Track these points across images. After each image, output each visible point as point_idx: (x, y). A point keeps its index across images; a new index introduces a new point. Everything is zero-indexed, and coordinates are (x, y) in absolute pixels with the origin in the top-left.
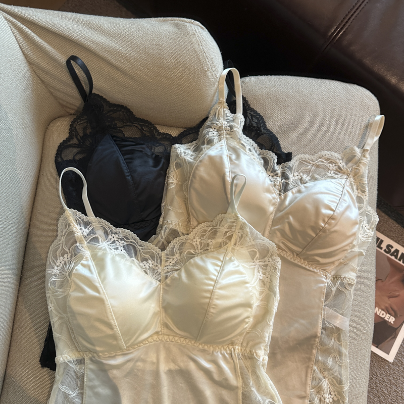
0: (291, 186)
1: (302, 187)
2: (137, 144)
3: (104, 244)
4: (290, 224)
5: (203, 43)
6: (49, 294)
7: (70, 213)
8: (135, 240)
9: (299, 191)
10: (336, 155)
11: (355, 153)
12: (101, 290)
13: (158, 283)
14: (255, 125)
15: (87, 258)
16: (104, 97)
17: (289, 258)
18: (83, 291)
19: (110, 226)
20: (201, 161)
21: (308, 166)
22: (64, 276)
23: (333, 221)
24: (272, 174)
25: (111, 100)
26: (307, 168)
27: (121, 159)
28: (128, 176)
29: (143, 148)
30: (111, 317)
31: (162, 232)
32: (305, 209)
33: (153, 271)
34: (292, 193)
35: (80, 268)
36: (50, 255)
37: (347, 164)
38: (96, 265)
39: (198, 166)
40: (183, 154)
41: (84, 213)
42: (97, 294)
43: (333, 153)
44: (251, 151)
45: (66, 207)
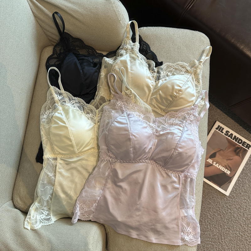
0: (161, 77)
1: (167, 78)
2: (85, 57)
3: (68, 105)
4: (160, 94)
5: (118, 7)
6: (41, 127)
7: (52, 88)
8: (83, 103)
9: (166, 80)
10: (186, 64)
11: (195, 63)
12: (66, 123)
13: (94, 124)
14: (145, 49)
15: (60, 110)
16: (70, 34)
17: (159, 112)
18: (58, 123)
19: (72, 96)
20: (116, 63)
21: (171, 69)
22: (49, 119)
23: (181, 92)
24: (152, 72)
25: (73, 36)
26: (170, 70)
27: (77, 62)
28: (81, 70)
29: (89, 59)
30: (71, 136)
31: (97, 98)
32: (167, 87)
33: (92, 119)
34: (162, 80)
35: (57, 114)
36: (43, 109)
37: (191, 68)
38: (64, 113)
39: (115, 65)
40: (108, 61)
41: (59, 88)
42: (64, 125)
43: (184, 63)
44: (141, 59)
45: (50, 85)
